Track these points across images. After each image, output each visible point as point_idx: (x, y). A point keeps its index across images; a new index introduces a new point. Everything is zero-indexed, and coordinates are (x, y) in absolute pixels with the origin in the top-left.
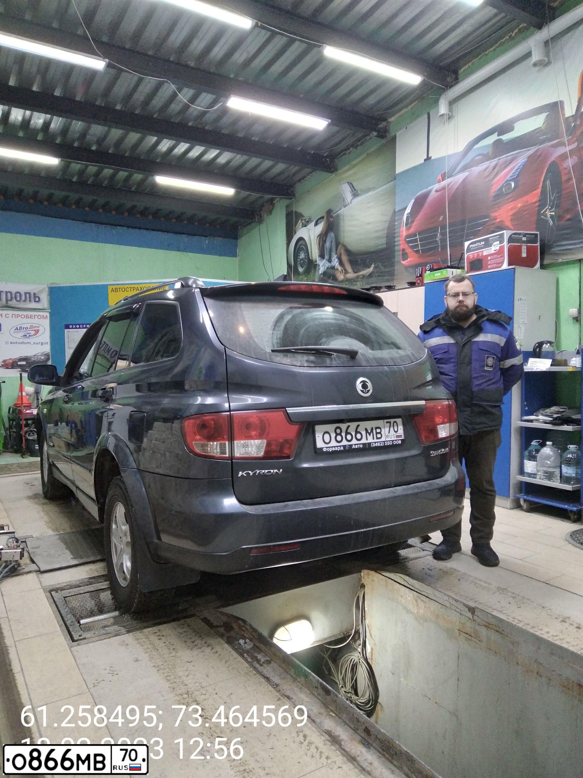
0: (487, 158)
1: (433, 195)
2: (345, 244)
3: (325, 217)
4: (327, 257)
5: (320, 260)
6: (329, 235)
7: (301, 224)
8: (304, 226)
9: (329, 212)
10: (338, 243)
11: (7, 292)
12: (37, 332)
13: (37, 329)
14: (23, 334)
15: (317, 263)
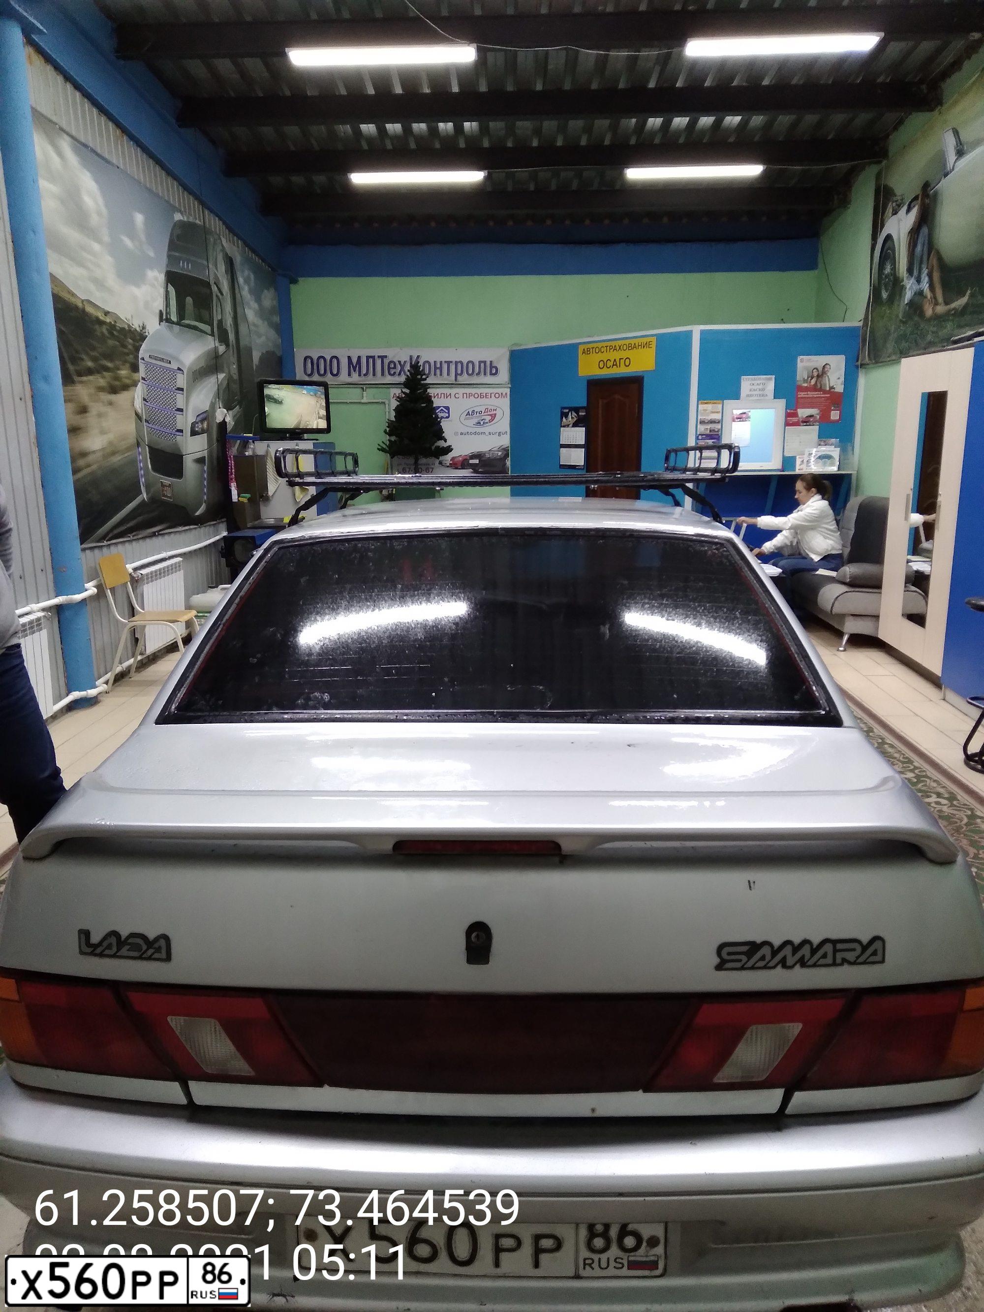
3: (920, 197)
4: (915, 273)
5: (908, 278)
6: (921, 231)
7: (891, 209)
8: (895, 213)
9: (926, 186)
10: (931, 249)
11: (456, 363)
12: (493, 417)
13: (495, 412)
14: (476, 421)
15: (904, 283)
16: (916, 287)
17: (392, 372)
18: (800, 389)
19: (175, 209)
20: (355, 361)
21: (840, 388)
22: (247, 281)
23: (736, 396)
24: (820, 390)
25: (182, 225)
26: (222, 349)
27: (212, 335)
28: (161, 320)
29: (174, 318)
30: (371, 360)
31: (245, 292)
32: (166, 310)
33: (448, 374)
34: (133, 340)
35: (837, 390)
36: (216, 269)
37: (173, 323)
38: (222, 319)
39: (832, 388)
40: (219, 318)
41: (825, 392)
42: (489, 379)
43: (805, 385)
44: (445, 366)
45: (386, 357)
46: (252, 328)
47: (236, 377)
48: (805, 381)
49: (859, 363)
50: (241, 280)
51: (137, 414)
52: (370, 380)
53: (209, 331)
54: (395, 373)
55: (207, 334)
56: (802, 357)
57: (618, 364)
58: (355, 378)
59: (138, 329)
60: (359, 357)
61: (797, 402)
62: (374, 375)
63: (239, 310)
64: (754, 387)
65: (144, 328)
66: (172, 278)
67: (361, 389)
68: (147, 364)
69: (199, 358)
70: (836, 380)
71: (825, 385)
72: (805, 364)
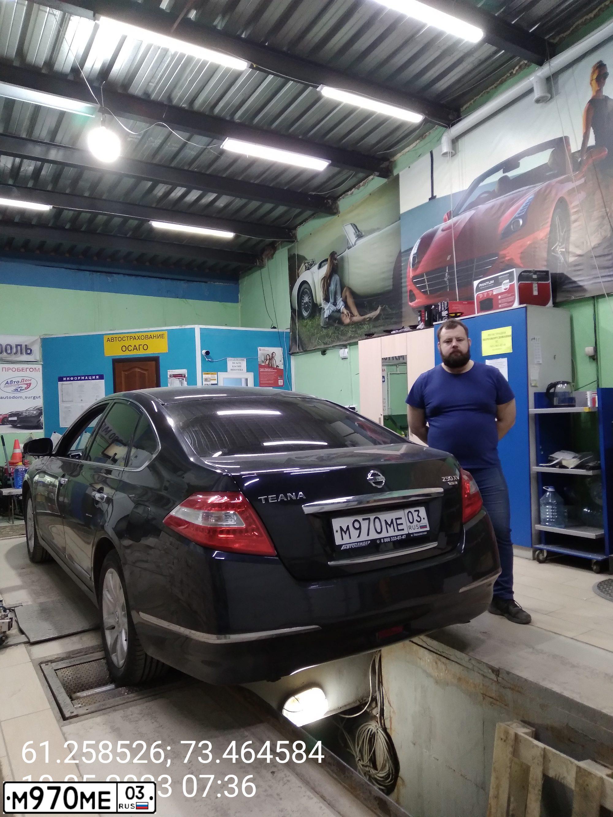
0: (492, 195)
1: (439, 234)
2: (350, 286)
4: (332, 300)
5: (325, 304)
6: (333, 278)
7: (304, 267)
8: (308, 269)
9: (333, 255)
10: (343, 286)
12: (29, 385)
13: (29, 382)
14: (14, 388)
15: (322, 307)
16: (333, 308)
18: (261, 366)
23: (224, 369)
24: (272, 367)
35: (280, 368)
39: (277, 366)
41: (274, 369)
42: (25, 358)
43: (263, 364)
48: (263, 362)
49: (292, 352)
56: (260, 348)
57: (138, 350)
61: (260, 374)
64: (234, 365)
70: (279, 362)
71: (274, 364)
72: (262, 352)
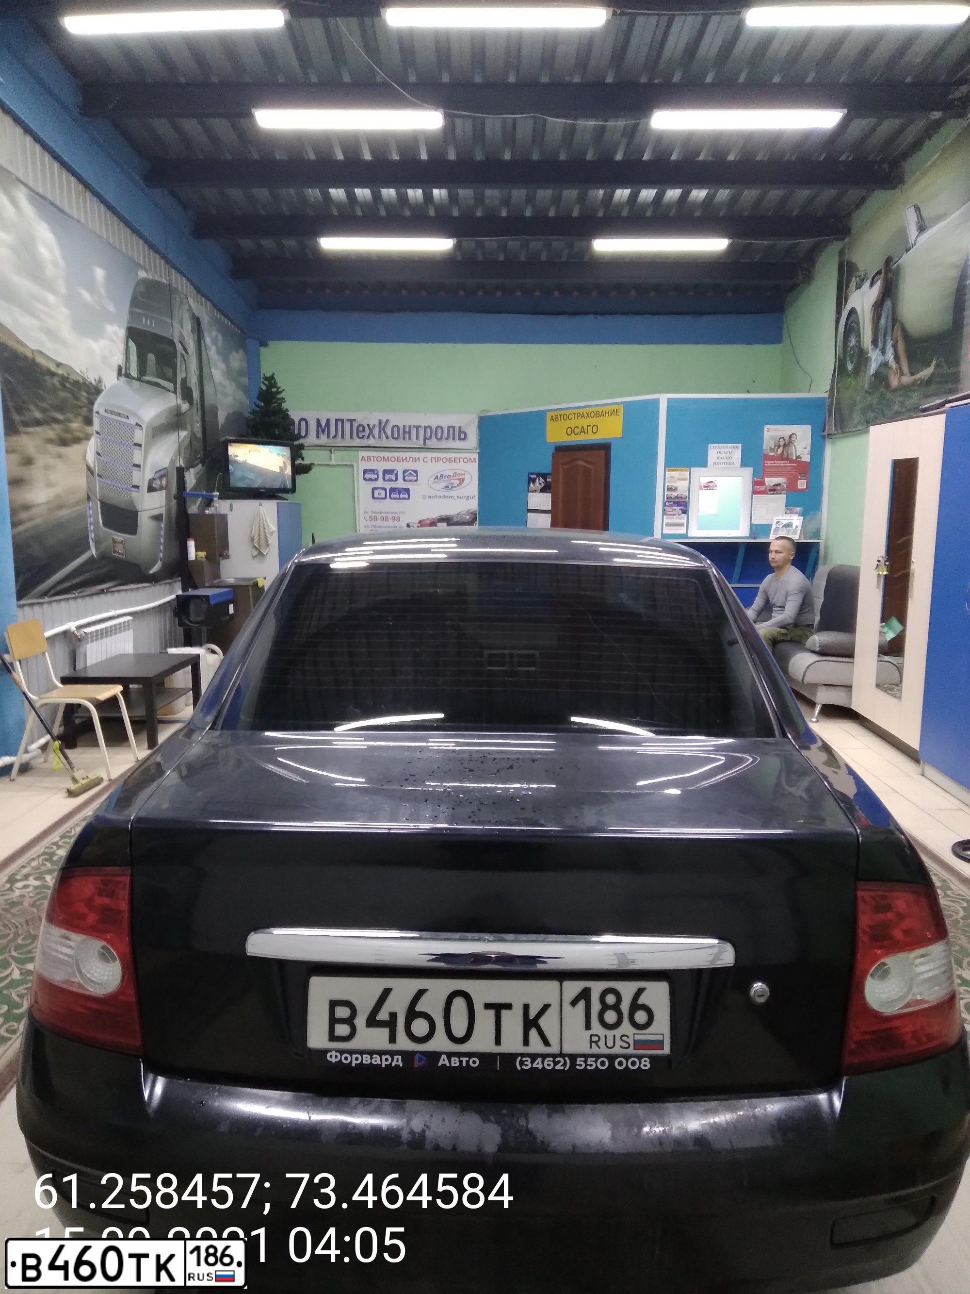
3: (883, 271)
4: (880, 345)
5: (873, 350)
6: (885, 304)
7: (855, 283)
8: (858, 287)
9: (888, 261)
10: (895, 321)
11: (425, 427)
12: (462, 481)
13: (463, 477)
14: (444, 484)
15: (869, 355)
16: (881, 359)
17: (361, 435)
18: (767, 457)
19: (138, 266)
20: (323, 423)
21: (806, 458)
22: (215, 341)
23: (703, 463)
24: (787, 459)
25: (145, 282)
26: (185, 406)
27: (175, 392)
28: (120, 374)
29: (134, 373)
30: (340, 424)
31: (212, 352)
32: (126, 365)
33: (417, 438)
34: (88, 392)
35: (804, 459)
36: (182, 327)
37: (133, 378)
38: (186, 377)
39: (798, 457)
40: (183, 376)
41: (791, 461)
42: (458, 444)
43: (772, 454)
44: (414, 431)
45: (355, 420)
46: (218, 388)
47: (199, 435)
48: (771, 450)
49: (825, 433)
50: (208, 340)
51: (89, 468)
52: (339, 442)
53: (172, 389)
54: (363, 436)
55: (168, 390)
56: (768, 426)
57: (586, 432)
58: (324, 439)
59: (93, 383)
60: (328, 420)
61: (764, 470)
62: (343, 437)
63: (205, 370)
64: (720, 455)
65: (100, 381)
66: (133, 334)
67: (328, 453)
68: (102, 418)
69: (159, 416)
70: (802, 449)
71: (792, 454)
72: (771, 433)
